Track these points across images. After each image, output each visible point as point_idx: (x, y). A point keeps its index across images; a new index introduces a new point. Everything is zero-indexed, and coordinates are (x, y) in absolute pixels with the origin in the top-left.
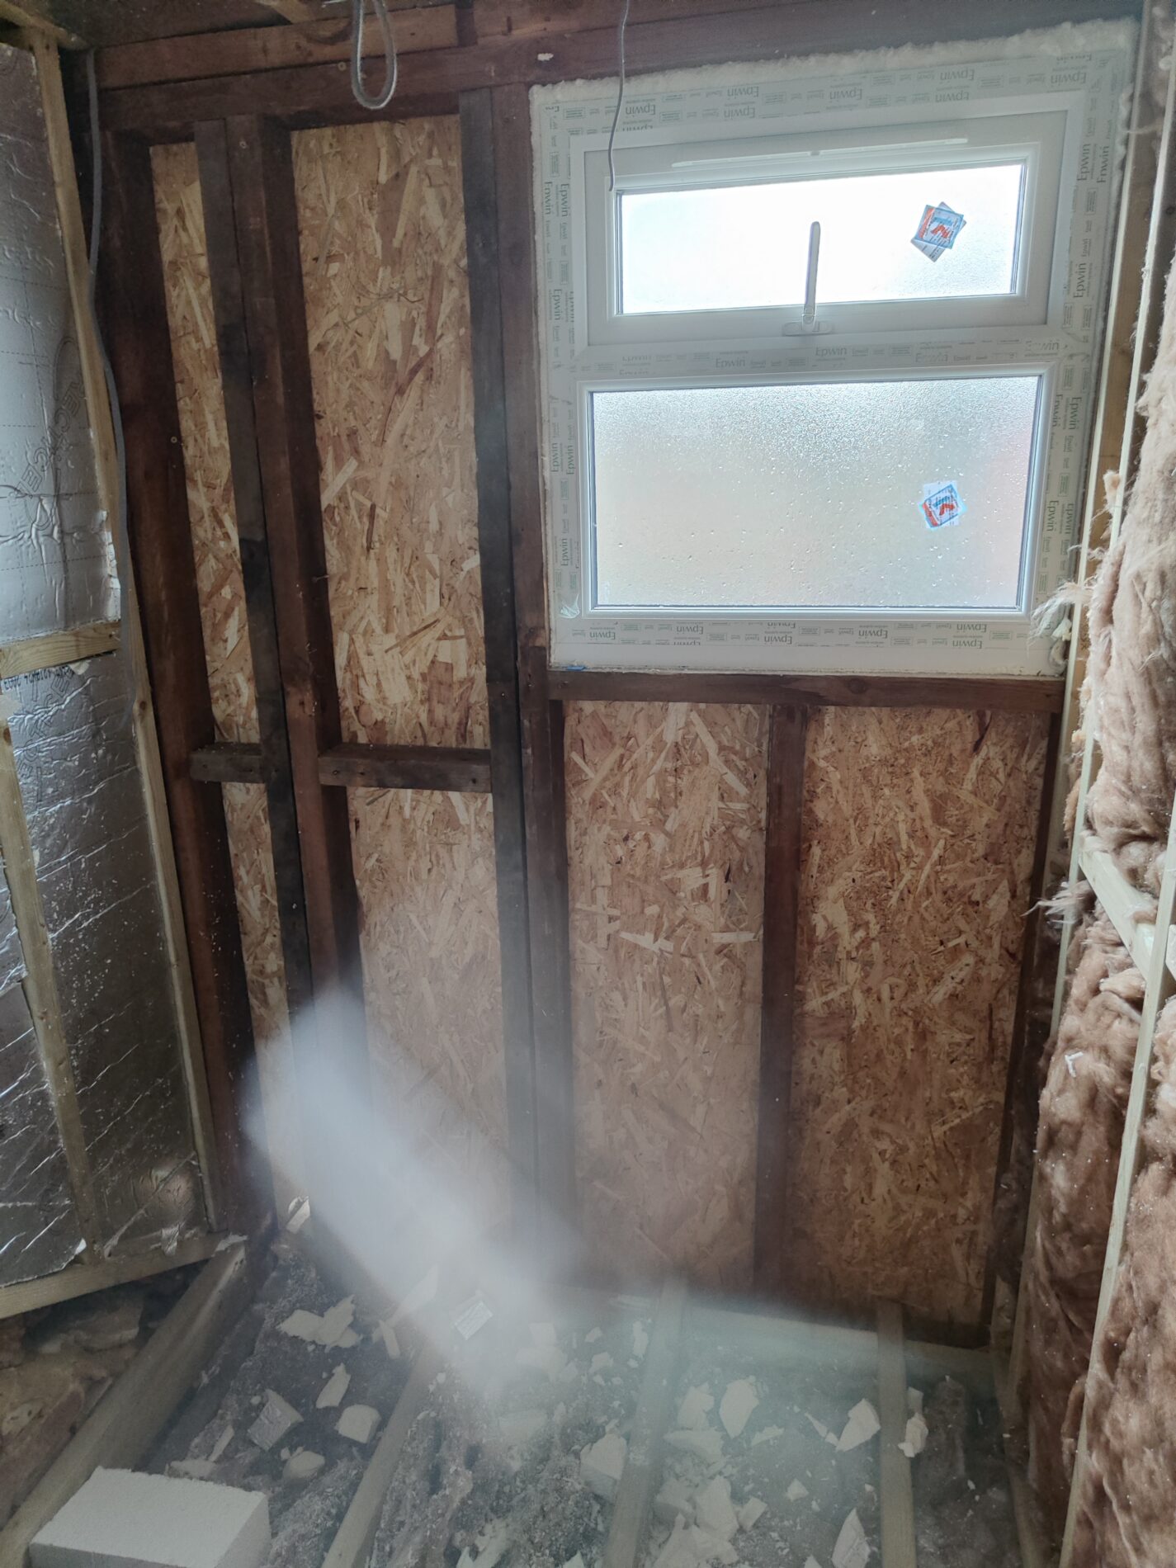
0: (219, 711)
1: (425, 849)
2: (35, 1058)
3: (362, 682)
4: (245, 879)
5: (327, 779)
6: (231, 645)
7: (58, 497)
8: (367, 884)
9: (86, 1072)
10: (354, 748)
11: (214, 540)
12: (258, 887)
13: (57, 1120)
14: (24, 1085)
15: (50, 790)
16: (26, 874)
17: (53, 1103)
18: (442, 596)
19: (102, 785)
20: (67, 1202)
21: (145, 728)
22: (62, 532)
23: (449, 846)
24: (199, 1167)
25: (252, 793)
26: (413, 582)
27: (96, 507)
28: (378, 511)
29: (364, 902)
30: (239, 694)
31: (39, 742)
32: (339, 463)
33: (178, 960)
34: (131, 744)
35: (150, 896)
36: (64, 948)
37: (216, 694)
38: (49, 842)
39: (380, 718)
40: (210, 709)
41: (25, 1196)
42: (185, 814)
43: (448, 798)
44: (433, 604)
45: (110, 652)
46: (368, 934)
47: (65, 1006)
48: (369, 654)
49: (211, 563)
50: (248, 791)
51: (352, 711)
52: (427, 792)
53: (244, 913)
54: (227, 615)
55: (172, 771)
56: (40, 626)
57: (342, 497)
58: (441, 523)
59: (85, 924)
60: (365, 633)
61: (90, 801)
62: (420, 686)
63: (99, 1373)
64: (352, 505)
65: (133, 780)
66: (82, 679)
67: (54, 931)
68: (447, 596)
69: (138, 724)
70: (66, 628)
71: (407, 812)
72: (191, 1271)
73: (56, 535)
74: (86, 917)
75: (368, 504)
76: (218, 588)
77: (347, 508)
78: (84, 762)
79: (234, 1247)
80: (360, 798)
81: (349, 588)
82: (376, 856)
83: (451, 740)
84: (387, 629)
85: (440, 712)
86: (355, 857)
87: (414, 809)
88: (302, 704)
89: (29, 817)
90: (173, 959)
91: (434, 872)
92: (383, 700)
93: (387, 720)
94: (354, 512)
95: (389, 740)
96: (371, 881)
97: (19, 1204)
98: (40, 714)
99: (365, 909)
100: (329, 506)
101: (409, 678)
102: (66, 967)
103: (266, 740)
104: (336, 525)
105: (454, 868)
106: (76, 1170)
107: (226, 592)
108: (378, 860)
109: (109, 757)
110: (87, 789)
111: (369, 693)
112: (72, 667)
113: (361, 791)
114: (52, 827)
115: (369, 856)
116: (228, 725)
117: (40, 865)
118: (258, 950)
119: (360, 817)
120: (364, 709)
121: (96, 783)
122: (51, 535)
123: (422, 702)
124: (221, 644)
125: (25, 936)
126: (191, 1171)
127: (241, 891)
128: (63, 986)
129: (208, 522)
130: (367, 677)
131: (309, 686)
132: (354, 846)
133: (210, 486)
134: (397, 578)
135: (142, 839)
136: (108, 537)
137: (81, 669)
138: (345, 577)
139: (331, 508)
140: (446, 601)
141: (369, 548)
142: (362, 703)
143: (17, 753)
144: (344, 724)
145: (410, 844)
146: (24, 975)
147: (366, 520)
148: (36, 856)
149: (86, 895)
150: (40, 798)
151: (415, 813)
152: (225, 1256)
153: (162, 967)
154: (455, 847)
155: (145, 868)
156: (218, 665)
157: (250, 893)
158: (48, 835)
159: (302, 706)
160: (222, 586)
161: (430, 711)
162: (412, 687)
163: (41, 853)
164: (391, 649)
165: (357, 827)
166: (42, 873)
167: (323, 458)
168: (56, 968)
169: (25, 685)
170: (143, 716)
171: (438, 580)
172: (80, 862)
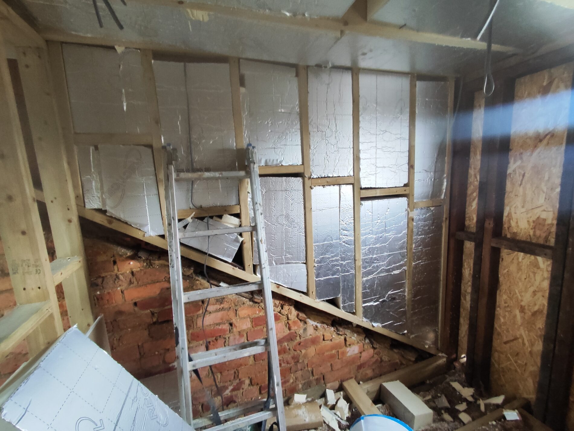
0: (467, 223)
1: (525, 272)
2: (405, 287)
3: (511, 221)
4: (466, 266)
5: (494, 245)
6: (473, 207)
7: (435, 172)
8: (502, 277)
9: (415, 296)
10: (505, 238)
11: (474, 182)
12: (469, 269)
13: (406, 302)
14: (401, 292)
15: (420, 233)
16: (411, 249)
17: (406, 298)
18: (546, 198)
19: (432, 235)
20: (405, 321)
21: (446, 224)
22: (434, 179)
23: (534, 273)
24: (438, 332)
25: (472, 245)
26: (535, 194)
27: (443, 174)
28: (526, 174)
29: (501, 282)
30: (473, 219)
31: (419, 222)
32: (515, 161)
33: (443, 279)
34: (441, 227)
35: (439, 262)
36: (416, 266)
37: (467, 219)
38: (417, 244)
39: (516, 231)
40: (465, 222)
41: (397, 314)
42: (452, 245)
43: (537, 259)
44: (541, 201)
45: (440, 206)
46: (500, 291)
47: (413, 279)
48: (515, 213)
49: (472, 187)
50: (471, 244)
51: (507, 228)
52: (529, 255)
53: (464, 274)
54: (474, 200)
55: (450, 235)
56: (425, 198)
57: (514, 171)
58: (549, 178)
59: (421, 264)
60: (515, 207)
61: (428, 237)
62: (532, 224)
63: (404, 362)
64: (517, 172)
65: (441, 235)
66: (432, 211)
67: (414, 262)
68: (548, 198)
69: (444, 223)
70: (431, 199)
71: (520, 260)
72: (431, 355)
73: (433, 180)
74: (422, 262)
75: (523, 172)
76: (472, 193)
77: (516, 174)
78: (429, 229)
79: (443, 357)
80: (504, 253)
81: (512, 195)
82: (507, 270)
83: (541, 241)
84: (523, 207)
85: (538, 233)
86: (500, 268)
87: (523, 259)
88: (490, 224)
89: (414, 237)
90: (442, 279)
91: (527, 280)
92: (518, 226)
93: (518, 232)
94: (517, 175)
95: (518, 238)
96: (504, 276)
97: (395, 315)
98: (421, 217)
99: (501, 284)
100: (509, 173)
101: (528, 221)
102: (415, 271)
103: (477, 232)
104: (511, 178)
105: (535, 280)
106: (408, 315)
107: (475, 194)
108: (507, 271)
109: (435, 229)
110: (428, 234)
111: (513, 224)
112: (430, 208)
113: (506, 251)
114: (419, 241)
115: (504, 269)
116: (469, 227)
117: (414, 248)
118: (466, 285)
119: (504, 257)
120: (510, 228)
121: (431, 234)
122: (432, 180)
123: (532, 229)
124: (471, 207)
125: (408, 261)
126: (436, 332)
127: (464, 269)
128: (414, 275)
129: (473, 177)
130: (514, 220)
131: (492, 220)
132: (500, 266)
133: (475, 169)
134: (529, 193)
135: (439, 249)
136: (445, 180)
137: (432, 209)
138: (511, 192)
139: (510, 174)
140: (547, 200)
141: (520, 185)
142: (510, 226)
143: (414, 224)
144: (503, 231)
145: (519, 269)
146: (406, 269)
147: (521, 177)
148: (414, 246)
149: (423, 257)
150: (417, 234)
151: (523, 260)
152: (441, 357)
153: (438, 280)
154: (536, 274)
155: (439, 256)
156: (469, 212)
157: (466, 270)
158: (417, 242)
159: (489, 225)
160: (474, 193)
161: (534, 232)
162: (529, 224)
163: (415, 246)
164: (524, 212)
165: (502, 261)
166: (414, 250)
167: (510, 160)
168: (413, 270)
169: (419, 210)
170: (445, 221)
171: (545, 194)
172: (423, 250)
